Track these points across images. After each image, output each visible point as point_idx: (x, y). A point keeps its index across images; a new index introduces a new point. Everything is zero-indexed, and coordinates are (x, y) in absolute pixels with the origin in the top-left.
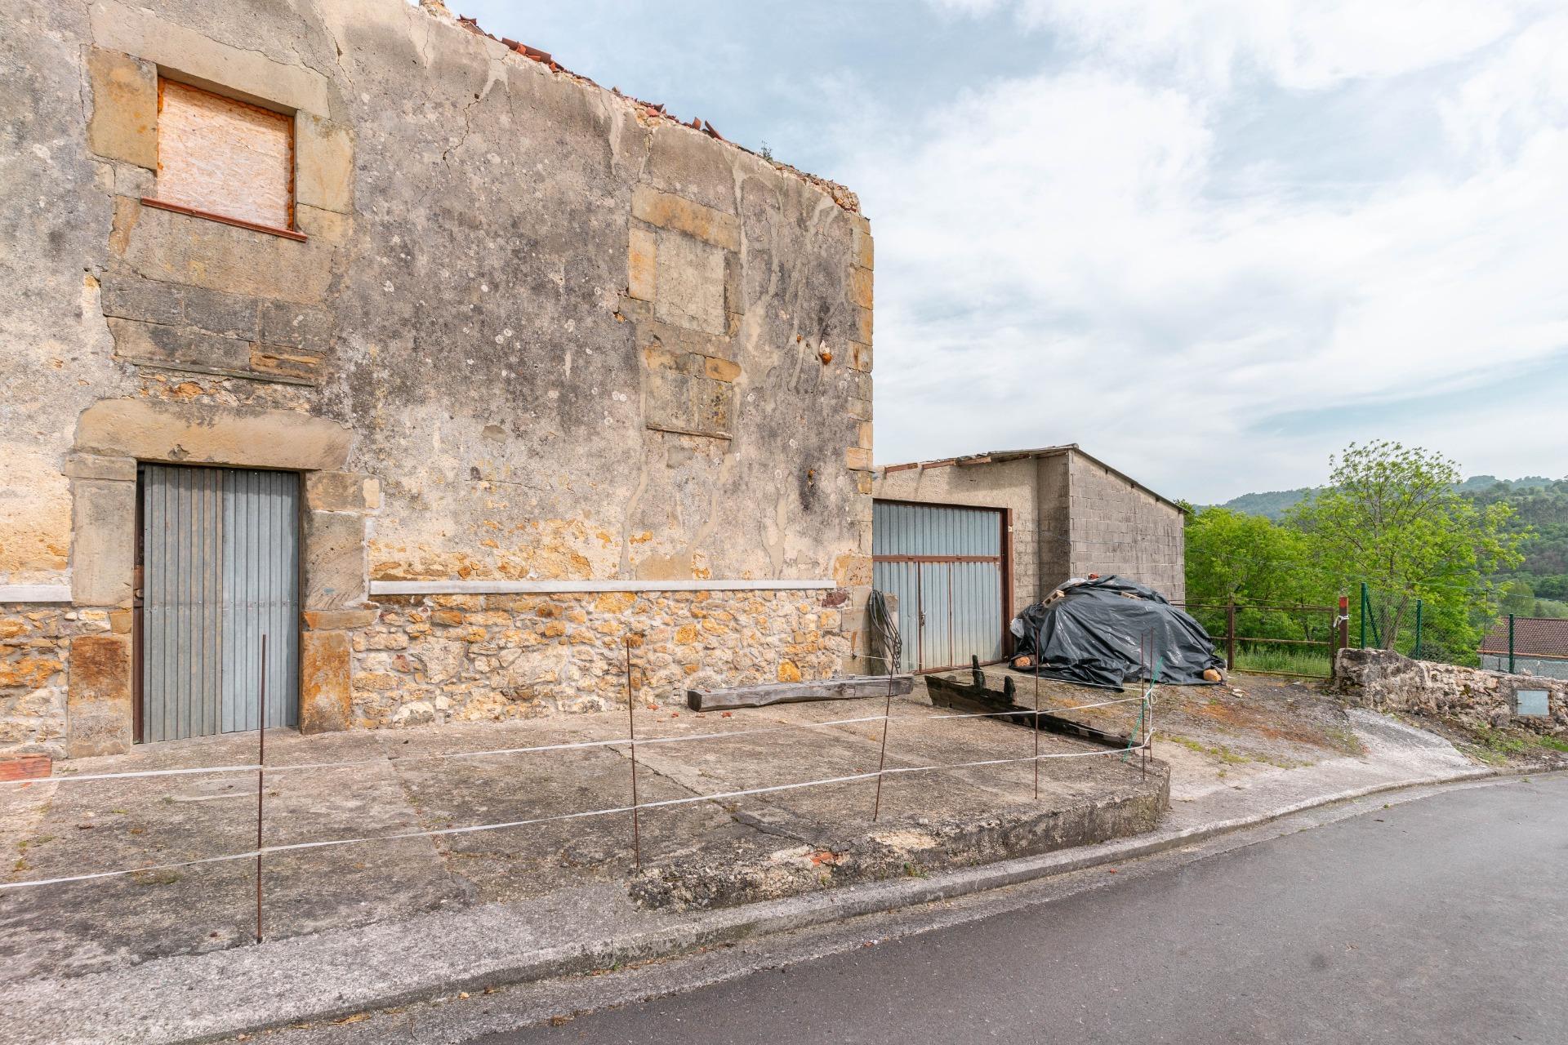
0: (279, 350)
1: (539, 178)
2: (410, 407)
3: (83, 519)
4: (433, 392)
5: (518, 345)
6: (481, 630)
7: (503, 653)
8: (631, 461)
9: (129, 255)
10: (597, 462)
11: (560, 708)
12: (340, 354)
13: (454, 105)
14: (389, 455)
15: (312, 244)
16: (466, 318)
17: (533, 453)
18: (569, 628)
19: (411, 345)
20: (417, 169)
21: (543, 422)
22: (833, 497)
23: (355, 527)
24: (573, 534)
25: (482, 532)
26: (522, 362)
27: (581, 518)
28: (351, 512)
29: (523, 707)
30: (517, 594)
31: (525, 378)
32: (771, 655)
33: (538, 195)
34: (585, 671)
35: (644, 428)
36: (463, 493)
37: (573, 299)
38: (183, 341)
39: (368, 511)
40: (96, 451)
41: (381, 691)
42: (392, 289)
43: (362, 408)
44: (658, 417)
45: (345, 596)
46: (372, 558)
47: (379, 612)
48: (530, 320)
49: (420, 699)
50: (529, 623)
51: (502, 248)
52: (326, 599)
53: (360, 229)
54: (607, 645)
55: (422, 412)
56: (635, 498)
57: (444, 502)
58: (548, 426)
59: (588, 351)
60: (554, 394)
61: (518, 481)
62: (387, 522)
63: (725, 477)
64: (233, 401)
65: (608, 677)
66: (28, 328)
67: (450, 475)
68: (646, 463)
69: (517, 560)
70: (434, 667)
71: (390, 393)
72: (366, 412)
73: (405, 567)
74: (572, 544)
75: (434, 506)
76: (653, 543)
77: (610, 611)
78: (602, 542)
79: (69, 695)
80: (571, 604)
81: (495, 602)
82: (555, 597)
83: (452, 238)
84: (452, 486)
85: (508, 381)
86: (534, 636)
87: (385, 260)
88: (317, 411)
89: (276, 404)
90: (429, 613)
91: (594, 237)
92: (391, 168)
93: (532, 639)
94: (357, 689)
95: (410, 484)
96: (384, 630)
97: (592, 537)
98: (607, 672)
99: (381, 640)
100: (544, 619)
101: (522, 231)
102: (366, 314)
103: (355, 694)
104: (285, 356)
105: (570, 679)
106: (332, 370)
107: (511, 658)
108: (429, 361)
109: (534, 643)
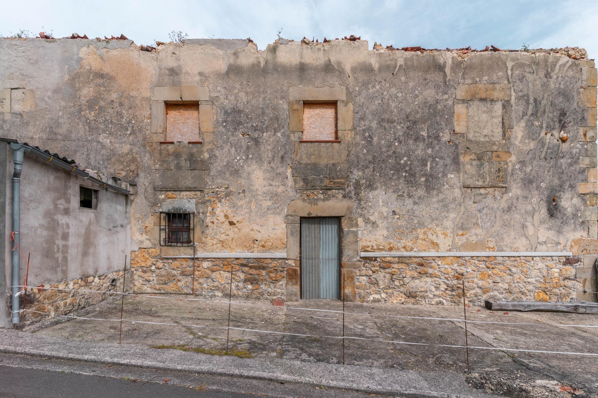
0: (334, 179)
1: (417, 96)
2: (372, 191)
3: (289, 235)
4: (379, 185)
5: (409, 163)
6: (397, 270)
7: (405, 279)
8: (456, 202)
9: (297, 158)
10: (441, 204)
11: (427, 302)
12: (351, 177)
13: (385, 80)
14: (366, 209)
15: (342, 142)
16: (391, 156)
17: (415, 203)
18: (430, 271)
19: (372, 170)
20: (373, 107)
21: (419, 191)
22: (569, 209)
23: (355, 234)
24: (432, 233)
25: (396, 234)
26: (410, 169)
27: (435, 227)
28: (354, 229)
29: (412, 300)
30: (410, 257)
31: (412, 175)
32: (531, 287)
33: (416, 103)
34: (437, 288)
35: (462, 188)
36: (390, 220)
37: (430, 140)
38: (310, 181)
39: (359, 229)
40: (291, 216)
41: (364, 290)
42: (366, 152)
43: (357, 194)
44: (469, 182)
45: (353, 257)
46: (361, 244)
47: (363, 263)
48: (413, 152)
49: (376, 294)
50: (414, 268)
51: (403, 128)
52: (347, 258)
53: (356, 134)
54: (446, 278)
55: (376, 193)
56: (458, 218)
57: (383, 224)
58: (421, 192)
59: (437, 160)
60: (423, 179)
61: (409, 214)
62: (365, 232)
63: (504, 204)
64: (322, 196)
65: (447, 292)
66: (277, 183)
67: (385, 214)
68: (464, 202)
69: (410, 244)
70: (381, 283)
71: (366, 188)
72: (358, 195)
73: (371, 247)
74: (431, 237)
75: (380, 226)
76: (467, 236)
77: (447, 264)
78: (444, 236)
79: (287, 284)
80: (431, 261)
81: (402, 260)
82: (425, 258)
83: (385, 129)
84: (386, 218)
85: (405, 177)
86: (416, 273)
87: (363, 142)
88: (344, 197)
89: (333, 196)
90: (379, 264)
91: (439, 113)
92: (365, 110)
93: (416, 274)
94: (357, 288)
95: (372, 218)
96: (365, 269)
97: (439, 234)
98: (446, 289)
99: (364, 272)
100: (420, 267)
101: (410, 119)
102: (358, 162)
103: (356, 290)
104: (335, 180)
105: (431, 291)
106: (348, 183)
107: (408, 281)
108: (378, 174)
109: (416, 276)
